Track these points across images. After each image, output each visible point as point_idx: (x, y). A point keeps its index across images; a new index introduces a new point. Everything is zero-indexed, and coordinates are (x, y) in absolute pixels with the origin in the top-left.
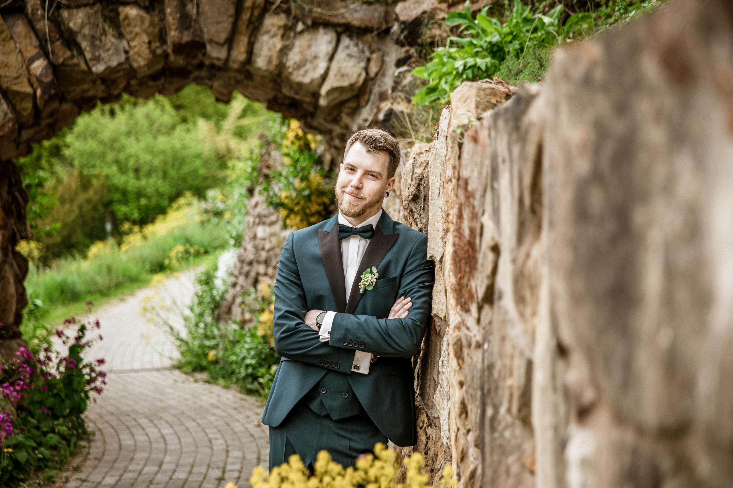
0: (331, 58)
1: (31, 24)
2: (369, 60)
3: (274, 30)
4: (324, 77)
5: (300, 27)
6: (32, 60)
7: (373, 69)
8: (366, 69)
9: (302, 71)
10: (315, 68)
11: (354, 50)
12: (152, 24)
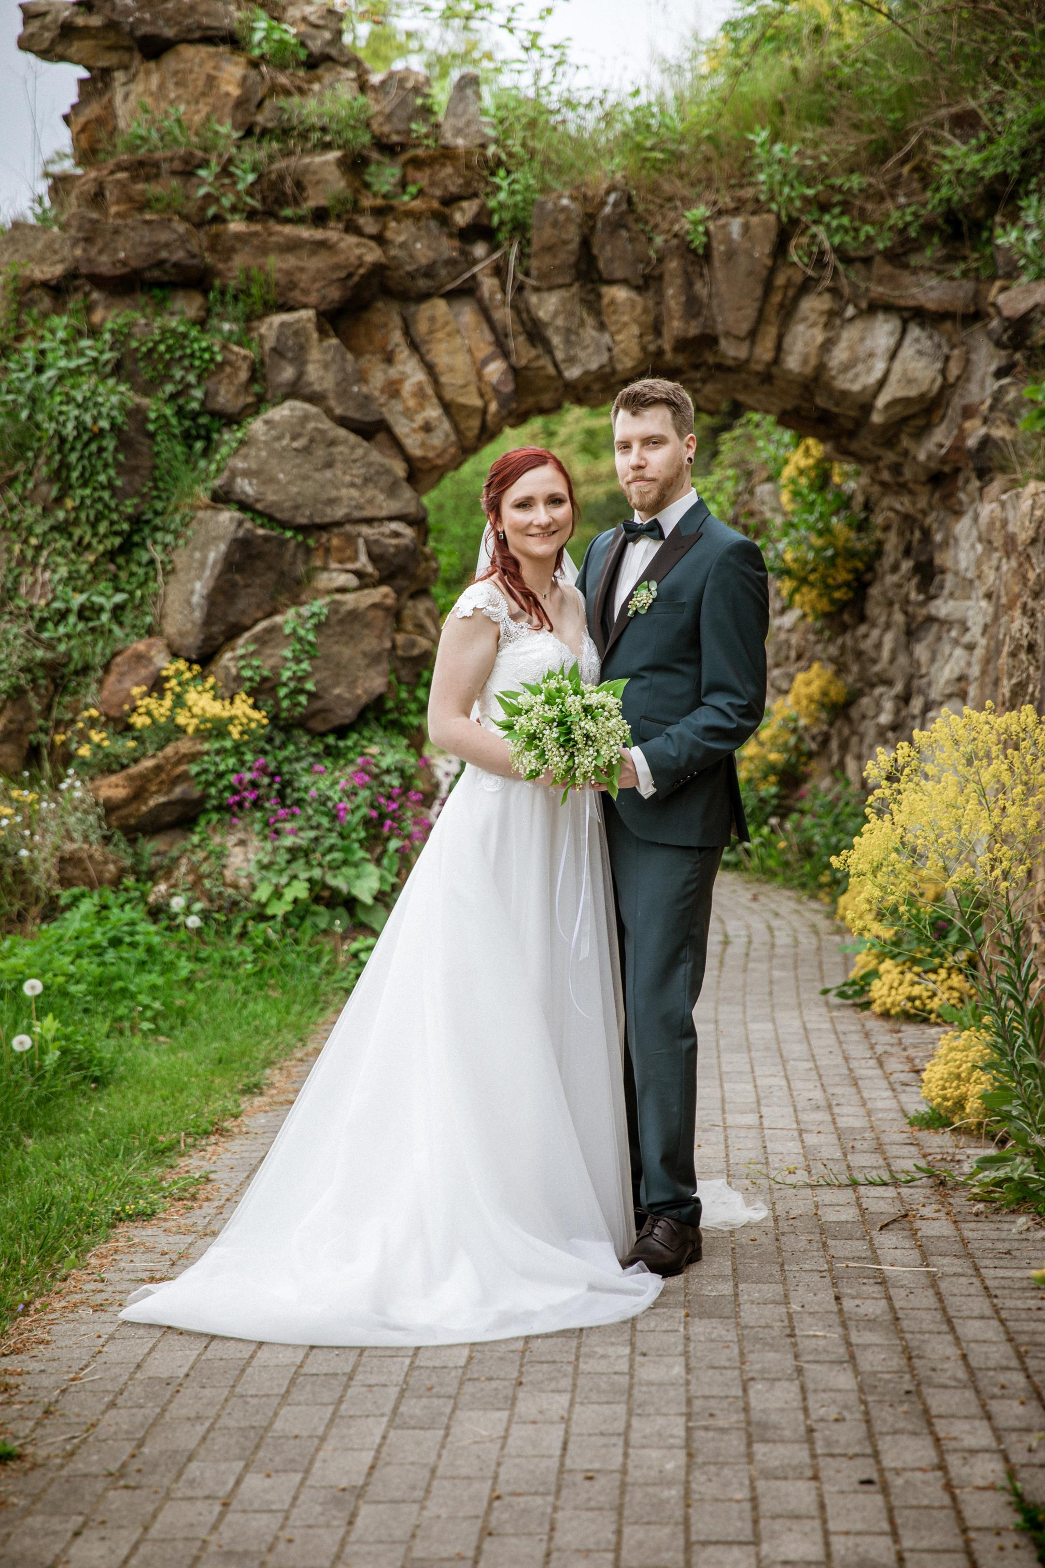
0: (893, 356)
1: (485, 312)
2: (947, 359)
3: (813, 317)
4: (882, 383)
5: (850, 311)
6: (486, 362)
7: (954, 370)
8: (943, 372)
9: (850, 375)
10: (869, 370)
11: (927, 344)
12: (645, 310)
